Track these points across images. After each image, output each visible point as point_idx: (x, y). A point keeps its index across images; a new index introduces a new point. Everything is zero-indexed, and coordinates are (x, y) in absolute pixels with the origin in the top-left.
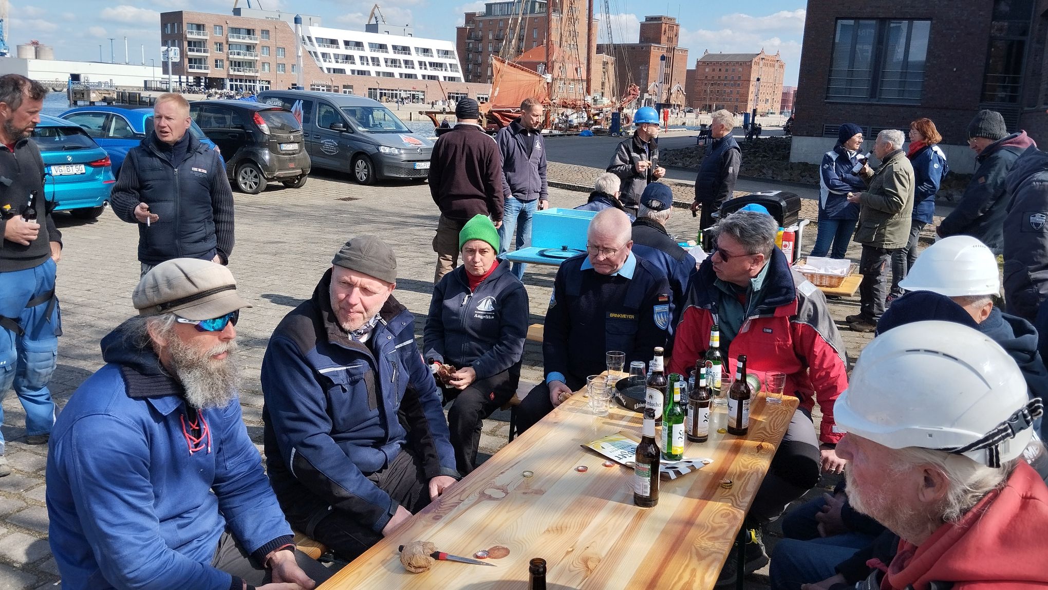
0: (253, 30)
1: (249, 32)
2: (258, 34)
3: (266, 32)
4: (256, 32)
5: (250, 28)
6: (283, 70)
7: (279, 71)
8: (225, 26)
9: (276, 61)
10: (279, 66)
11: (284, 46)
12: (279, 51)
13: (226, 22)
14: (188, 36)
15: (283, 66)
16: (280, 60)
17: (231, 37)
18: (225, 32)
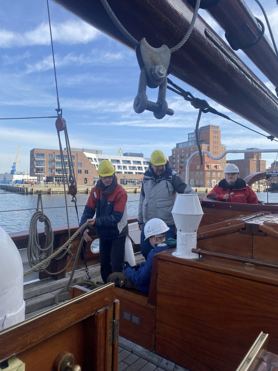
1: (66, 157)
6: (81, 173)
7: (79, 173)
8: (54, 154)
9: (77, 169)
10: (79, 171)
11: (81, 162)
12: (79, 164)
13: (54, 153)
14: (36, 159)
15: (81, 171)
16: (79, 168)
17: (56, 159)
18: (53, 157)
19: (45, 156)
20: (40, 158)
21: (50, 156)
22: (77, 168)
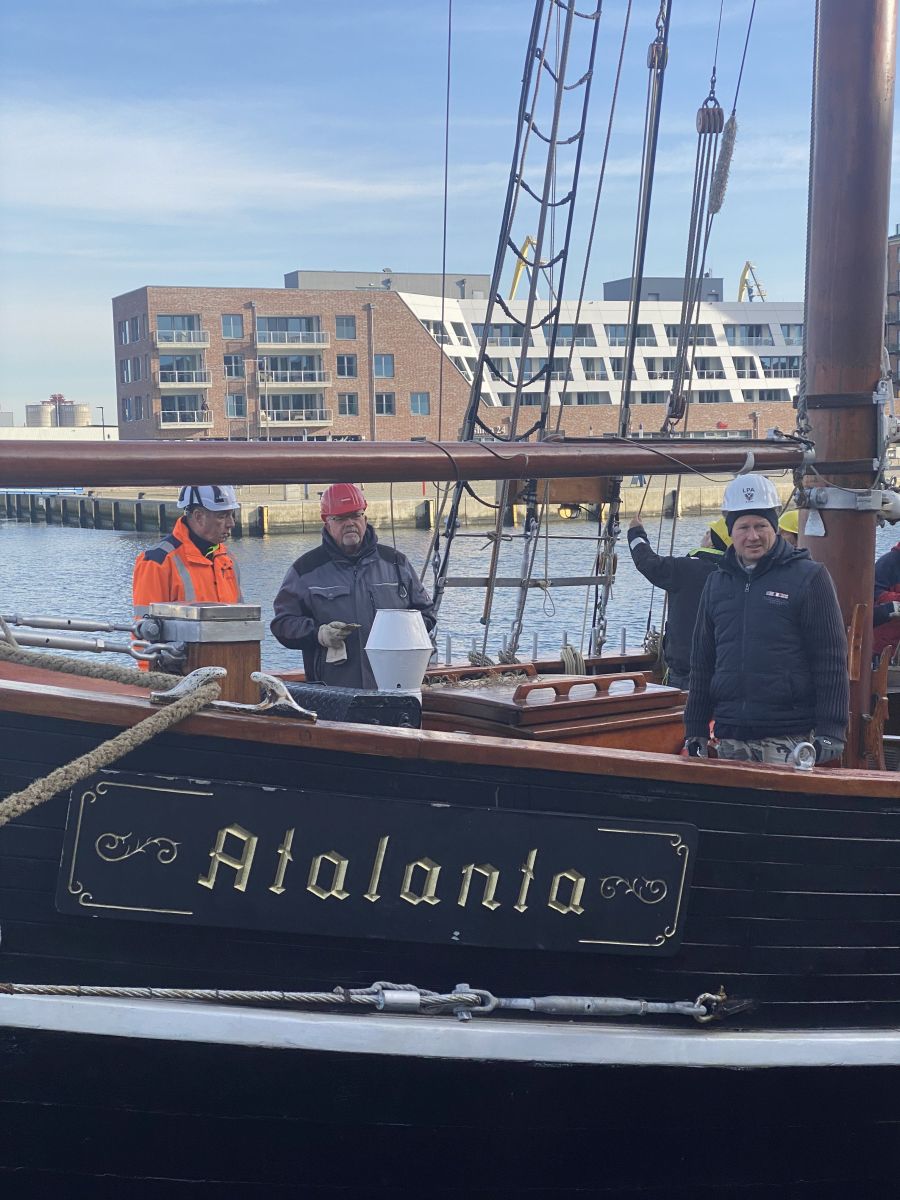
0: (318, 317)
1: (310, 323)
2: (328, 328)
3: (346, 323)
4: (323, 323)
5: (308, 314)
6: (390, 409)
7: (380, 410)
8: (247, 315)
9: (371, 391)
10: (379, 398)
11: (392, 350)
12: (378, 362)
13: (249, 306)
14: (161, 345)
15: (390, 397)
16: (382, 385)
17: (263, 339)
18: (248, 330)
19: (205, 329)
20: (179, 339)
21: (227, 323)
22: (371, 382)
